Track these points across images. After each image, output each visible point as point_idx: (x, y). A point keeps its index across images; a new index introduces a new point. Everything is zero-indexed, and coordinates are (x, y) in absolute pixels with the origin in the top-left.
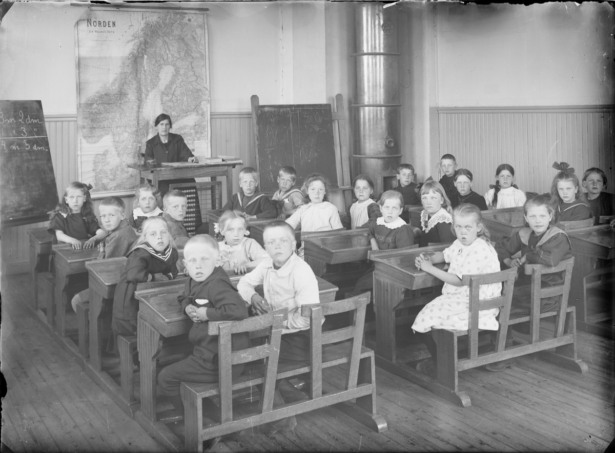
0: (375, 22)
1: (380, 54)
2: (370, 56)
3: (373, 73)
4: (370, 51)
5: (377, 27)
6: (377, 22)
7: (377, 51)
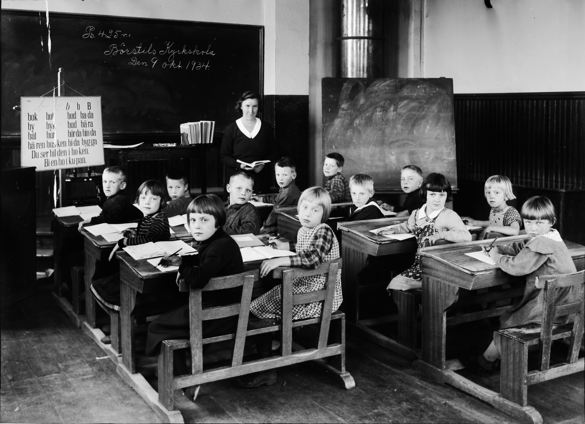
0: (360, 5)
1: (364, 38)
2: (355, 40)
3: (357, 57)
4: (354, 35)
5: (362, 10)
6: (362, 6)
7: (362, 35)
